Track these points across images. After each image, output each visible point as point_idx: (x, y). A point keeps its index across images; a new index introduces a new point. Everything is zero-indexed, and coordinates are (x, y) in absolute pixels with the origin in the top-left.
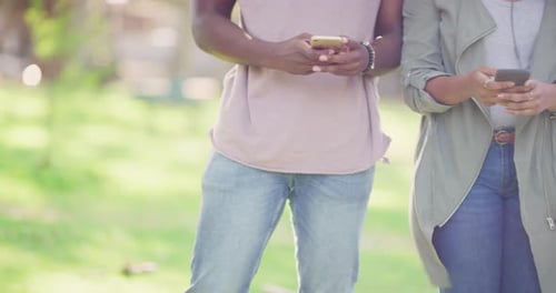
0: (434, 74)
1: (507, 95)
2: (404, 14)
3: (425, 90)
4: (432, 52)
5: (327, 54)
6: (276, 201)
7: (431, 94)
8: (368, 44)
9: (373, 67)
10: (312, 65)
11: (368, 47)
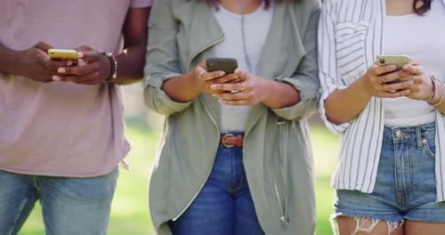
0: (172, 75)
1: (219, 85)
2: (149, 25)
3: (162, 88)
4: (170, 59)
5: (65, 66)
6: (18, 201)
7: (167, 93)
8: (110, 54)
9: (114, 76)
10: (52, 75)
11: (110, 58)
